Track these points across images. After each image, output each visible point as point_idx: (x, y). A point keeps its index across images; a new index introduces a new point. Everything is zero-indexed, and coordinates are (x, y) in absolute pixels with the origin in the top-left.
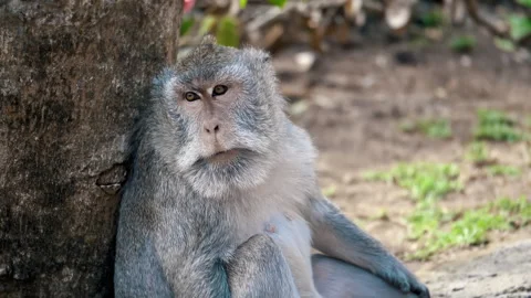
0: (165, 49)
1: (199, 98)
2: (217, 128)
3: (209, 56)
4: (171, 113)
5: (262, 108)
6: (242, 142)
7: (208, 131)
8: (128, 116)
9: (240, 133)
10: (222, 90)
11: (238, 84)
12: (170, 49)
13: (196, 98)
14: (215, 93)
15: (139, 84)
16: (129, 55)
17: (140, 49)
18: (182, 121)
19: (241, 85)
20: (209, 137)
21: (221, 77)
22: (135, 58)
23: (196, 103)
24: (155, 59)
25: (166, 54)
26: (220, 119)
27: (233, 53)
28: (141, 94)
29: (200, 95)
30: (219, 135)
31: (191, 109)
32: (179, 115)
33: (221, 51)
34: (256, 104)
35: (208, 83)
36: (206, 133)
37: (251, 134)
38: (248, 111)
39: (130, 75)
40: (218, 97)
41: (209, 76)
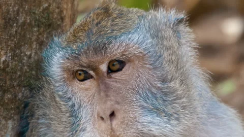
0: (61, 12)
1: (92, 77)
2: (112, 115)
3: (103, 23)
4: (61, 97)
5: (172, 84)
6: (145, 130)
7: (102, 118)
8: (16, 97)
9: (143, 119)
10: (117, 66)
11: (138, 57)
12: (67, 13)
13: (87, 77)
14: (110, 71)
15: (30, 57)
16: (17, 20)
17: (30, 12)
18: (74, 105)
19: (142, 58)
20: (104, 126)
21: (116, 50)
22: (24, 23)
23: (88, 83)
24: (50, 25)
25: (62, 19)
26: (118, 103)
27: (135, 17)
28: (31, 70)
29: (92, 73)
30: (115, 122)
31: (83, 91)
32: (70, 99)
33: (121, 15)
34: (164, 80)
35: (99, 58)
36: (101, 122)
37: (157, 119)
38: (154, 90)
39: (18, 46)
40: (114, 75)
41: (100, 49)
